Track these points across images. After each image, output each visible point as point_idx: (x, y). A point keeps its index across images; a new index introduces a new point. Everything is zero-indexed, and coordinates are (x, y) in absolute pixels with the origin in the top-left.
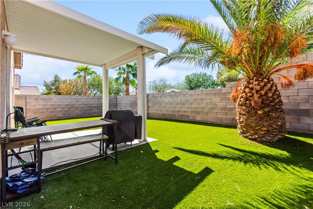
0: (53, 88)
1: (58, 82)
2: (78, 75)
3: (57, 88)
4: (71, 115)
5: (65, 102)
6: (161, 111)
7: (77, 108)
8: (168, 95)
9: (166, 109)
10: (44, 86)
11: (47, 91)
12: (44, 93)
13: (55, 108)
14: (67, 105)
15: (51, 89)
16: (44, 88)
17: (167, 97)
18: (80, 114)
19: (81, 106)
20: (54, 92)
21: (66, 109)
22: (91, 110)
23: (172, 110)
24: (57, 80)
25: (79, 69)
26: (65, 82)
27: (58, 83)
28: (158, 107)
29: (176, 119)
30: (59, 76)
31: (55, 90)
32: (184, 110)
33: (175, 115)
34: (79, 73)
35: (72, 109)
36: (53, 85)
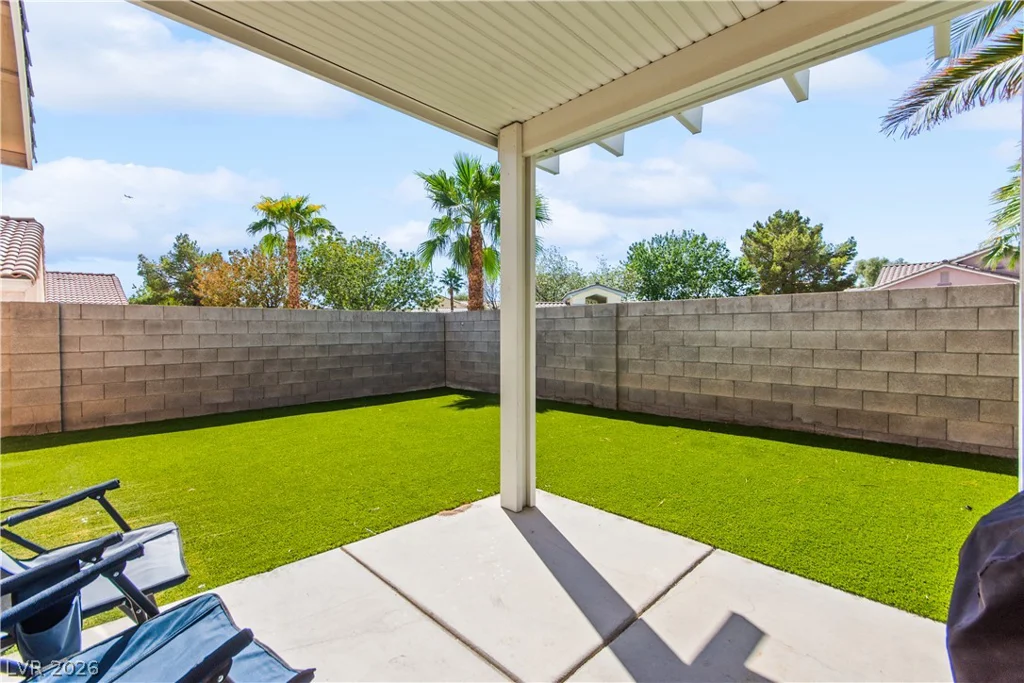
0: (172, 281)
1: (191, 262)
2: (265, 232)
3: (187, 282)
4: (267, 396)
5: (241, 337)
6: (698, 383)
7: (291, 363)
9: (730, 378)
10: (140, 273)
11: (149, 294)
12: (141, 299)
13: (199, 367)
14: (249, 351)
15: (165, 286)
16: (140, 281)
18: (304, 390)
19: (308, 355)
20: (177, 297)
21: (247, 370)
22: (350, 371)
23: (769, 381)
24: (184, 251)
25: (269, 211)
26: (215, 259)
27: (188, 265)
28: (680, 365)
29: (796, 426)
30: (192, 239)
31: (177, 289)
32: (859, 387)
33: (792, 406)
34: (272, 224)
35: (269, 371)
36: (171, 270)
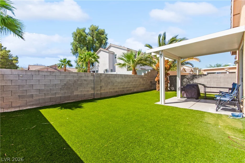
8: (120, 76)
9: (118, 87)
17: (119, 77)
32: (129, 86)
33: (124, 90)
